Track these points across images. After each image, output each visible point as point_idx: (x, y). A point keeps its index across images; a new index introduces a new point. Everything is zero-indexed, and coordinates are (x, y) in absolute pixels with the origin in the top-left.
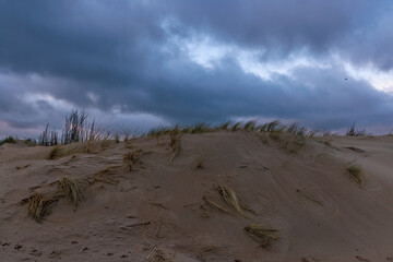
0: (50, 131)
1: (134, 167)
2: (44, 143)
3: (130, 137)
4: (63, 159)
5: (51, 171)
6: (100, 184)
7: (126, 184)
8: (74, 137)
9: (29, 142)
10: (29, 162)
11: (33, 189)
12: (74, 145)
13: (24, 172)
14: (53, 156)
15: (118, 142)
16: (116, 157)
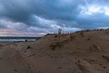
0: (55, 32)
1: (72, 39)
2: (54, 35)
3: (71, 33)
4: (58, 38)
5: (55, 40)
6: (65, 43)
7: (70, 43)
8: (60, 33)
9: (52, 34)
10: (51, 38)
11: (52, 44)
12: (60, 35)
13: (50, 40)
14: (56, 37)
15: (68, 34)
16: (68, 37)
